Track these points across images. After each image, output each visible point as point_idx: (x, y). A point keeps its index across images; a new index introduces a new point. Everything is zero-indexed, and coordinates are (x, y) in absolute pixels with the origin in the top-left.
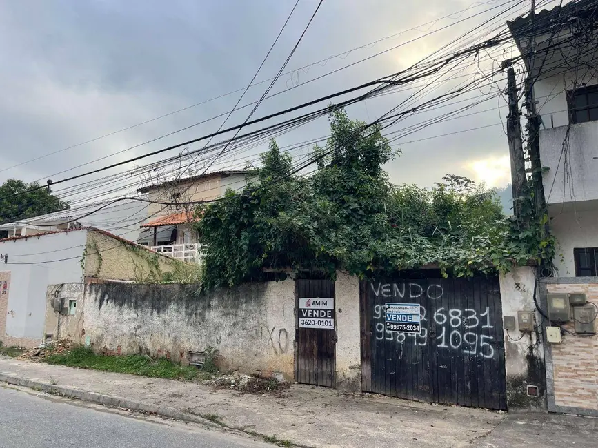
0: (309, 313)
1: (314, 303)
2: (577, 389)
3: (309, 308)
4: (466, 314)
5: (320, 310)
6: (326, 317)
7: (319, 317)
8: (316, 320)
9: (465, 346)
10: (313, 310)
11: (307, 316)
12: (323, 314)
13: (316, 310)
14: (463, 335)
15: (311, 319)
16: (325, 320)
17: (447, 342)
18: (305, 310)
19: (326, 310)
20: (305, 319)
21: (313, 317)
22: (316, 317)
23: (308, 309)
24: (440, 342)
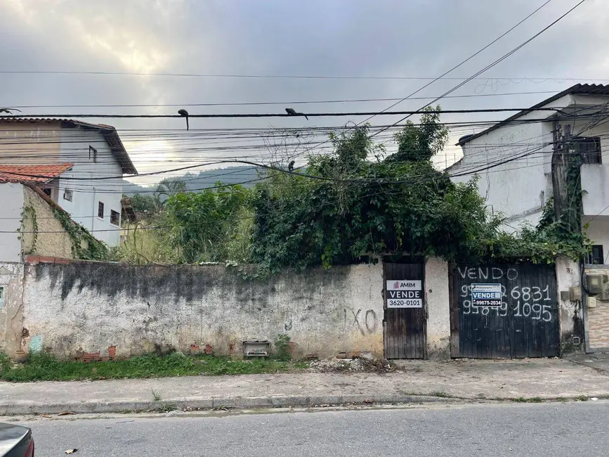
0: (398, 295)
1: (402, 285)
2: (601, 336)
3: (397, 289)
4: (533, 291)
5: (408, 291)
6: (414, 298)
7: (408, 298)
8: (405, 300)
9: (533, 314)
10: (401, 291)
11: (395, 297)
12: (411, 295)
13: (404, 291)
14: (531, 305)
15: (400, 300)
16: (413, 300)
17: (521, 313)
18: (393, 292)
19: (414, 291)
20: (394, 300)
21: (402, 298)
22: (405, 298)
23: (396, 291)
24: (516, 312)
